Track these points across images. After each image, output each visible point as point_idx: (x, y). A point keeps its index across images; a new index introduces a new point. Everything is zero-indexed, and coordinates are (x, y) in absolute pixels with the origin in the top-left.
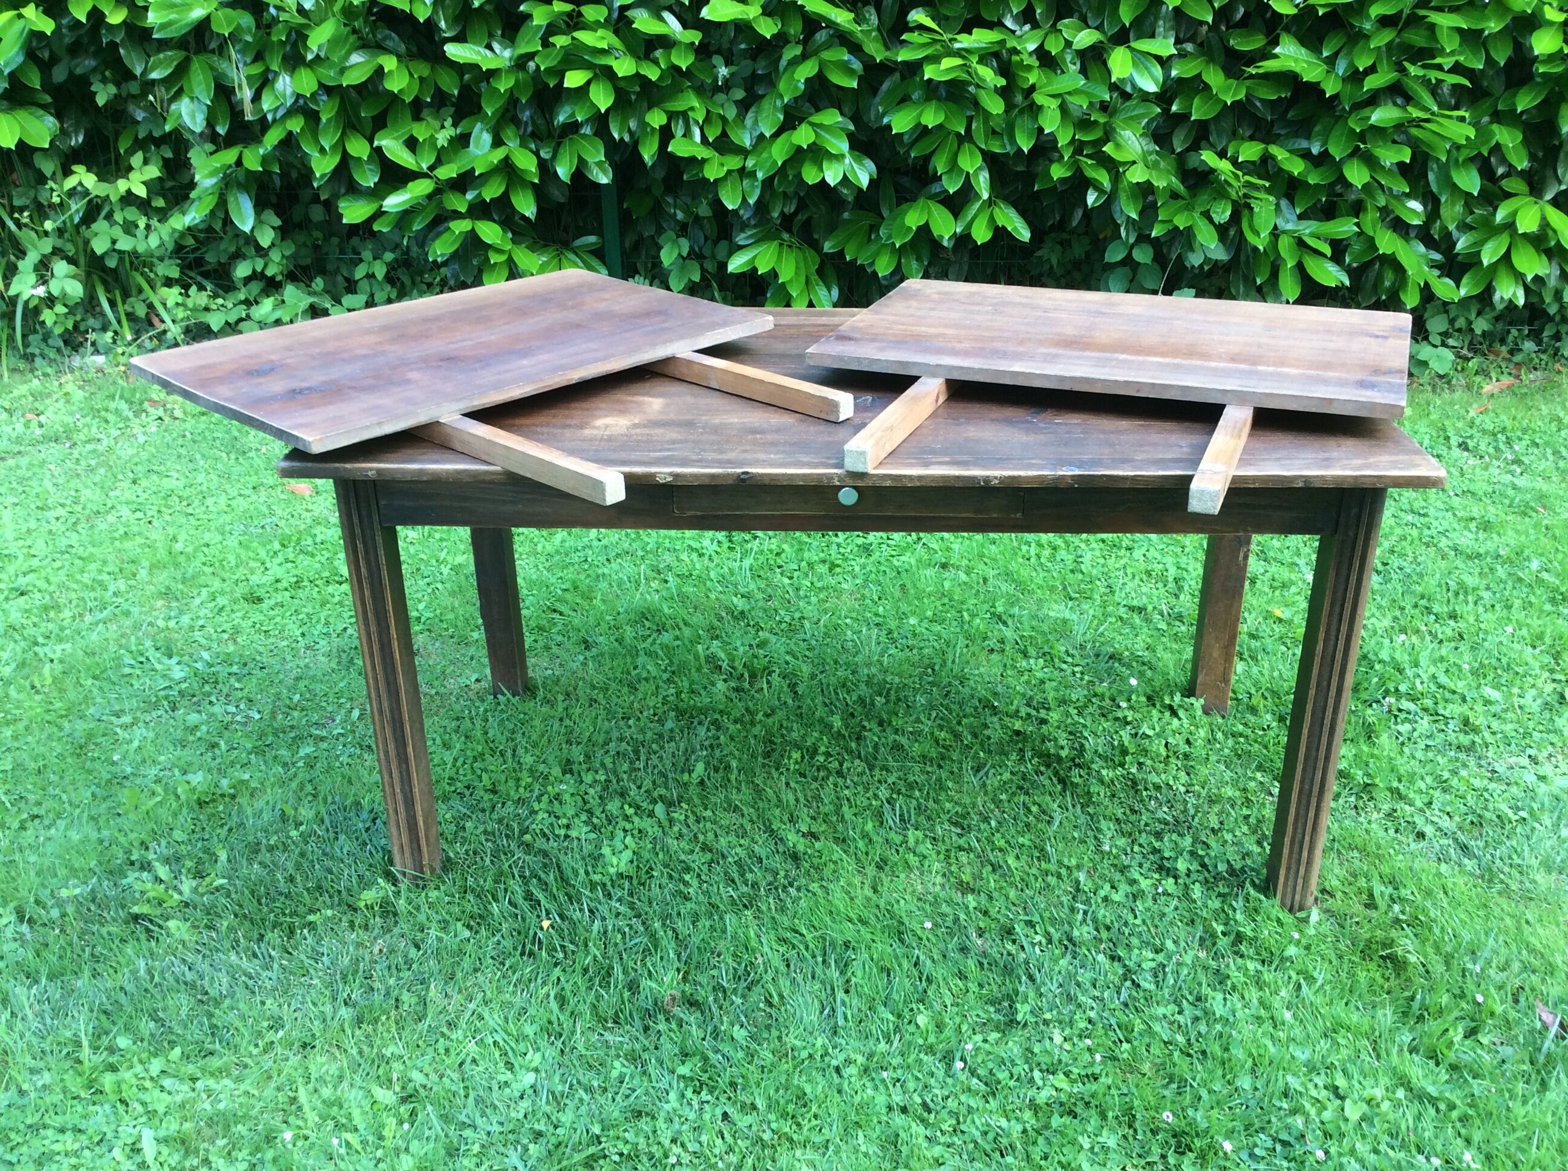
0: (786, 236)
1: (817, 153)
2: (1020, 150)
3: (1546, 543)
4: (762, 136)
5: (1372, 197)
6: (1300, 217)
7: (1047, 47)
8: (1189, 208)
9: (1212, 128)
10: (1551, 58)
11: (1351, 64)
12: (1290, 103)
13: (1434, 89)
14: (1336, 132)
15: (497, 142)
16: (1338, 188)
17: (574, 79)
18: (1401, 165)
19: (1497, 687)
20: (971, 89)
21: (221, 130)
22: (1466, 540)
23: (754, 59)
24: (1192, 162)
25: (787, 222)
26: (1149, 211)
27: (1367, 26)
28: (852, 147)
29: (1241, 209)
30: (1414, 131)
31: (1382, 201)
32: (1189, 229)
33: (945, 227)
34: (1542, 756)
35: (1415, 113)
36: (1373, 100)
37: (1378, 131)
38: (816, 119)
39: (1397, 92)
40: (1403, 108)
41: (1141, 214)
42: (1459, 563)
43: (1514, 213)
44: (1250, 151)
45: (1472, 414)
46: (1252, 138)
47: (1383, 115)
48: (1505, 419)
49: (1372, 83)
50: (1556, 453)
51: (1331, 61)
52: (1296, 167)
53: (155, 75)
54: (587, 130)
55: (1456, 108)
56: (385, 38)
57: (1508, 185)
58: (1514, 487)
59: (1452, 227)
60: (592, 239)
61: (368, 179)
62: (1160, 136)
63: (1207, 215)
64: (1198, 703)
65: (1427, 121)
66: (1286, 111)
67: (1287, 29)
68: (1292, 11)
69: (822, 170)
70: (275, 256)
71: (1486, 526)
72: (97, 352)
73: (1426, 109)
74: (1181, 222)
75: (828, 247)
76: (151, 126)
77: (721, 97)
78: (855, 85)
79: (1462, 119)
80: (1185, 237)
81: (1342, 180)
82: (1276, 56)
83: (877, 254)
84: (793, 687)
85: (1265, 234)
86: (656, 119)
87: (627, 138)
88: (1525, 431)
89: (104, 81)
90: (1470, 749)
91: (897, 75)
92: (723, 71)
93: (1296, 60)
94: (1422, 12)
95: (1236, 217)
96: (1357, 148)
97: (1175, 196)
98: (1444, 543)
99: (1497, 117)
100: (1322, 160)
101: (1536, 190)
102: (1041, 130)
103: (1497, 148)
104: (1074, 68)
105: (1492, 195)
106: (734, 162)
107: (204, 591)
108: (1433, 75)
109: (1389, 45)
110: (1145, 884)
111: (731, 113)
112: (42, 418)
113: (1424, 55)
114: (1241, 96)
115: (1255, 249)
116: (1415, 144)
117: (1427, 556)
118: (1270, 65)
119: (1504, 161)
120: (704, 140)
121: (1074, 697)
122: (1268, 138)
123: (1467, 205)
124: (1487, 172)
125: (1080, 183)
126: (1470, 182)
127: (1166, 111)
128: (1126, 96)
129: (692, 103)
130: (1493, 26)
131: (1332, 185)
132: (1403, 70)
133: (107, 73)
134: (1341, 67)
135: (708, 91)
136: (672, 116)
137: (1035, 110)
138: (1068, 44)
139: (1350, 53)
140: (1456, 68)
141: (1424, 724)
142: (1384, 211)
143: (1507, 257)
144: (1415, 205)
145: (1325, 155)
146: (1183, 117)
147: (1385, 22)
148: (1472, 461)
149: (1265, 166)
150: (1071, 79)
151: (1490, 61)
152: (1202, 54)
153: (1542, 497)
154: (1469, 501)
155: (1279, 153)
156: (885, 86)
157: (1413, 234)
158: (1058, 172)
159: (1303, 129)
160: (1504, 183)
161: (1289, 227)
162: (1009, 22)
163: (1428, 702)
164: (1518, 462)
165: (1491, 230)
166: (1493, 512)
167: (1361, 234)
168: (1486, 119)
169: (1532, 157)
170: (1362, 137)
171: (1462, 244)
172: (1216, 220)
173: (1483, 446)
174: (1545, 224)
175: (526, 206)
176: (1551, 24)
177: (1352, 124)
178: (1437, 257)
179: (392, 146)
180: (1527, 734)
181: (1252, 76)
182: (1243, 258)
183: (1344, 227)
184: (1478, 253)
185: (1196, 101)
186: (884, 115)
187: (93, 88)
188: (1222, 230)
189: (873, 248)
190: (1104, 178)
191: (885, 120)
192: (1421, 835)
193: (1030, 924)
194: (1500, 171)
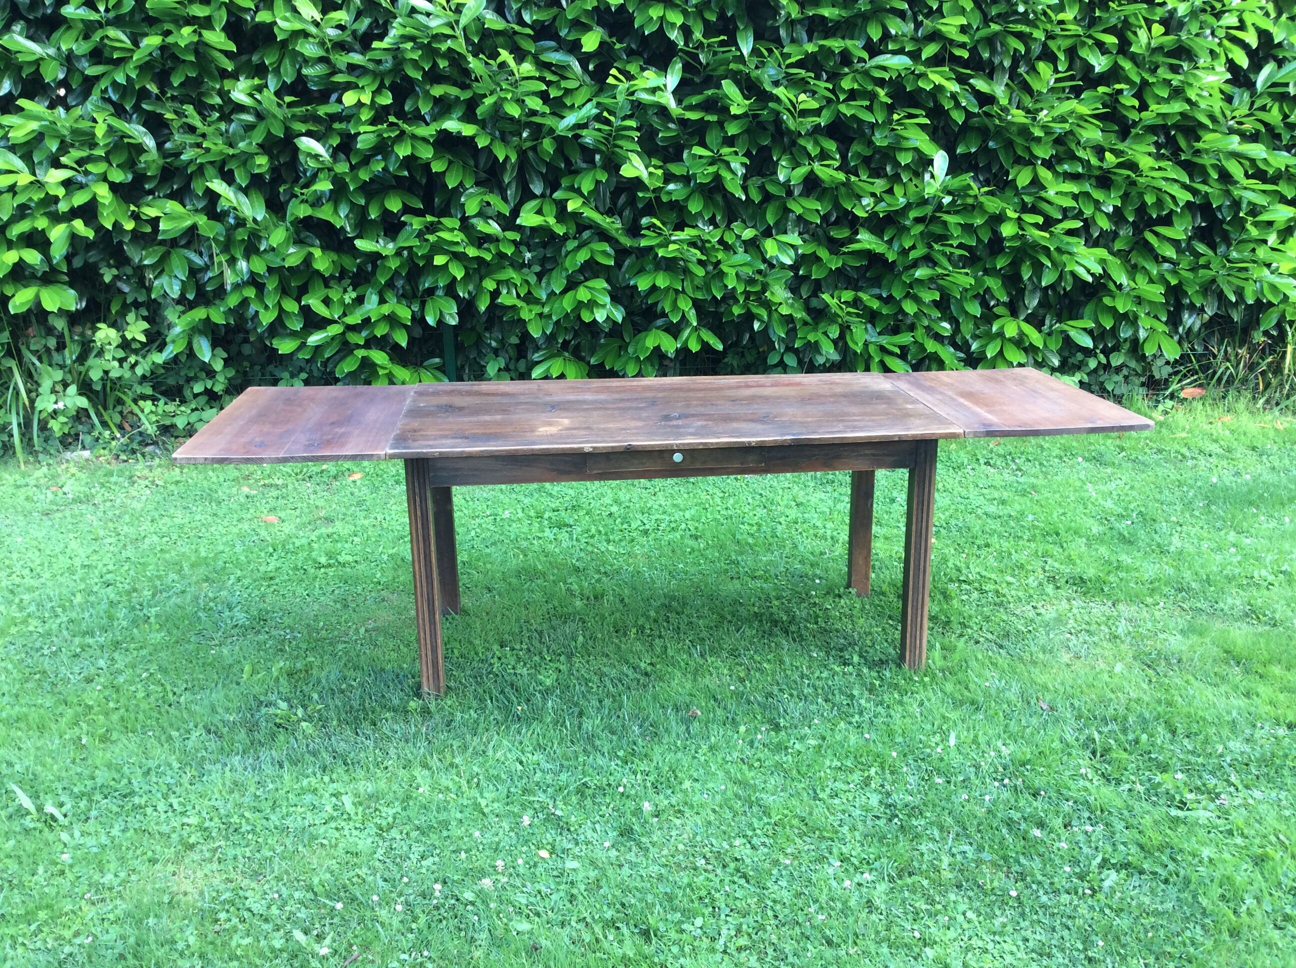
0: (566, 354)
1: (592, 304)
2: (714, 297)
3: (1037, 508)
4: (553, 293)
5: (920, 320)
6: (880, 334)
7: (725, 239)
8: (815, 329)
9: (823, 283)
10: (1013, 238)
11: (901, 245)
12: (867, 268)
13: (949, 258)
14: (896, 283)
15: (382, 301)
16: (900, 317)
17: (439, 260)
18: (934, 301)
19: (1013, 576)
20: (681, 263)
21: (191, 296)
22: (992, 509)
23: (545, 248)
24: (814, 303)
25: (565, 345)
26: (792, 332)
27: (907, 223)
28: (612, 300)
29: (845, 329)
30: (941, 282)
31: (926, 323)
32: (816, 342)
33: (670, 346)
34: (1039, 605)
35: (940, 271)
36: (915, 264)
37: (919, 281)
38: (589, 284)
39: (929, 260)
40: (933, 268)
41: (787, 334)
42: (989, 521)
43: (1002, 327)
44: (847, 296)
45: (991, 446)
46: (846, 289)
47: (921, 273)
48: (1010, 448)
49: (913, 255)
50: (1041, 464)
51: (890, 242)
52: (875, 305)
53: (146, 262)
54: (440, 293)
55: (964, 268)
56: (307, 237)
57: (998, 310)
58: (1018, 482)
59: (968, 337)
60: (437, 360)
61: (296, 325)
62: (794, 288)
63: (825, 334)
64: (853, 591)
65: (947, 275)
66: (865, 273)
67: (862, 226)
68: (865, 215)
69: (593, 313)
70: (221, 378)
71: (1003, 502)
72: (84, 448)
73: (946, 269)
74: (812, 338)
75: (593, 361)
76: (136, 295)
77: (526, 270)
78: (612, 263)
79: (967, 274)
80: (815, 347)
81: (902, 311)
82: (858, 241)
83: (626, 363)
84: (622, 601)
85: (860, 344)
86: (490, 285)
87: (466, 296)
88: (1022, 453)
89: (110, 266)
90: (1001, 604)
91: (634, 256)
92: (528, 255)
93: (870, 243)
94: (938, 215)
95: (842, 336)
96: (909, 293)
97: (805, 323)
98: (979, 511)
99: (986, 272)
100: (889, 300)
101: (1014, 314)
102: (726, 286)
103: (988, 290)
104: (741, 250)
105: (989, 316)
106: (537, 309)
107: (232, 577)
108: (948, 250)
109: (921, 233)
110: (838, 669)
111: (533, 279)
112: (65, 489)
113: (942, 238)
114: (840, 265)
115: (856, 353)
116: (940, 289)
117: (970, 518)
118: (855, 247)
119: (993, 297)
120: (518, 296)
121: (784, 594)
122: (857, 289)
123: (975, 324)
124: (984, 304)
125: (750, 317)
126: (975, 309)
127: (796, 274)
128: (772, 266)
129: (510, 274)
130: (979, 221)
131: (896, 314)
132: (931, 247)
133: (111, 262)
134: (896, 246)
135: (520, 266)
136: (499, 283)
137: (721, 275)
138: (738, 237)
139: (900, 239)
140: (961, 246)
141: (975, 595)
142: (928, 329)
143: (1001, 353)
144: (946, 325)
145: (890, 298)
146: (806, 278)
147: (918, 220)
148: (992, 470)
149: (856, 303)
150: (741, 256)
151: (979, 240)
152: (814, 241)
153: (1033, 487)
154: (992, 490)
155: (864, 297)
156: (626, 263)
157: (946, 342)
158: (737, 311)
159: (876, 282)
160: (995, 310)
161: (873, 340)
162: (700, 225)
163: (977, 585)
164: (1020, 470)
165: (990, 337)
166: (1005, 495)
167: (916, 342)
168: (981, 273)
169: (1009, 294)
170: (911, 286)
171: (974, 347)
172: (831, 335)
173: (998, 463)
174: (1022, 334)
175: (402, 339)
176: (1010, 219)
177: (904, 278)
178: (962, 355)
179: (314, 302)
180: (1031, 596)
181: (844, 253)
182: (848, 359)
183: (905, 338)
184: (984, 352)
185: (814, 268)
186: (630, 279)
187: (102, 271)
188: (835, 342)
189: (623, 359)
190: (764, 314)
191: (632, 283)
192: (977, 642)
193: (781, 690)
194: (992, 303)
